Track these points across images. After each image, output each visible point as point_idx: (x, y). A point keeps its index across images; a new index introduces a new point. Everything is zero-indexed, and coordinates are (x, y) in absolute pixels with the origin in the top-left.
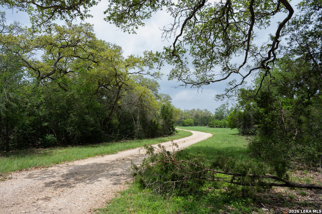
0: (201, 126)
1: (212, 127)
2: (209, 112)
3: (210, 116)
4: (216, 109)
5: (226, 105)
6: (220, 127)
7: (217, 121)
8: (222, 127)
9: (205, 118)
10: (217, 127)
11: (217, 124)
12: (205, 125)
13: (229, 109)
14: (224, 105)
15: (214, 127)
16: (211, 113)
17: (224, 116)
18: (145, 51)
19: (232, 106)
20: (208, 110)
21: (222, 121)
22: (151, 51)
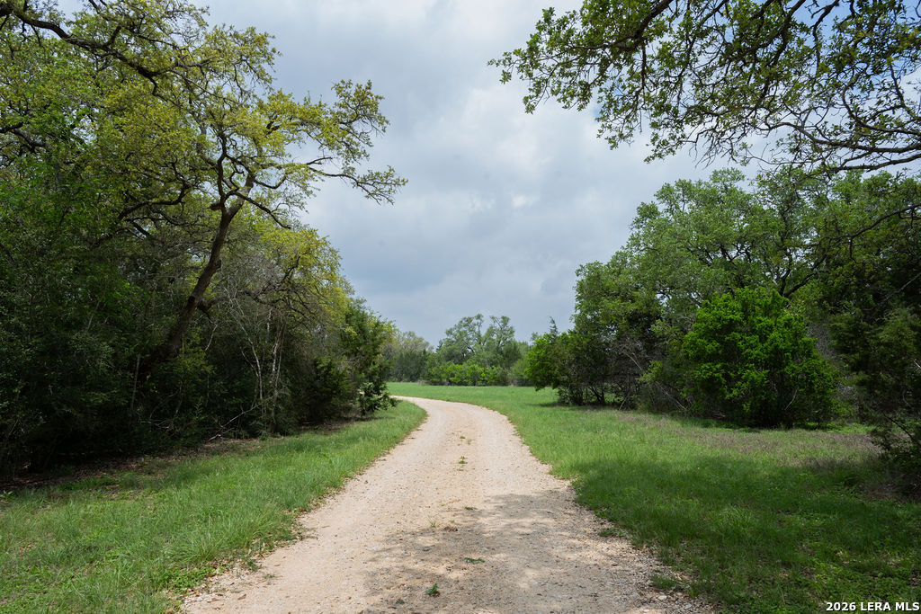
0: (400, 380)
1: (435, 384)
2: (421, 340)
3: (425, 352)
4: (449, 332)
5: (475, 321)
6: (461, 384)
7: (451, 366)
8: (466, 384)
9: (411, 356)
10: (451, 383)
11: (453, 375)
12: (413, 378)
13: (483, 333)
14: (469, 320)
15: (442, 384)
16: (428, 344)
17: (470, 350)
18: (343, 82)
19: (491, 322)
20: (418, 335)
21: (465, 366)
22: (369, 84)
